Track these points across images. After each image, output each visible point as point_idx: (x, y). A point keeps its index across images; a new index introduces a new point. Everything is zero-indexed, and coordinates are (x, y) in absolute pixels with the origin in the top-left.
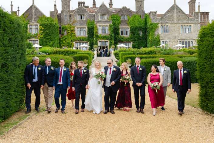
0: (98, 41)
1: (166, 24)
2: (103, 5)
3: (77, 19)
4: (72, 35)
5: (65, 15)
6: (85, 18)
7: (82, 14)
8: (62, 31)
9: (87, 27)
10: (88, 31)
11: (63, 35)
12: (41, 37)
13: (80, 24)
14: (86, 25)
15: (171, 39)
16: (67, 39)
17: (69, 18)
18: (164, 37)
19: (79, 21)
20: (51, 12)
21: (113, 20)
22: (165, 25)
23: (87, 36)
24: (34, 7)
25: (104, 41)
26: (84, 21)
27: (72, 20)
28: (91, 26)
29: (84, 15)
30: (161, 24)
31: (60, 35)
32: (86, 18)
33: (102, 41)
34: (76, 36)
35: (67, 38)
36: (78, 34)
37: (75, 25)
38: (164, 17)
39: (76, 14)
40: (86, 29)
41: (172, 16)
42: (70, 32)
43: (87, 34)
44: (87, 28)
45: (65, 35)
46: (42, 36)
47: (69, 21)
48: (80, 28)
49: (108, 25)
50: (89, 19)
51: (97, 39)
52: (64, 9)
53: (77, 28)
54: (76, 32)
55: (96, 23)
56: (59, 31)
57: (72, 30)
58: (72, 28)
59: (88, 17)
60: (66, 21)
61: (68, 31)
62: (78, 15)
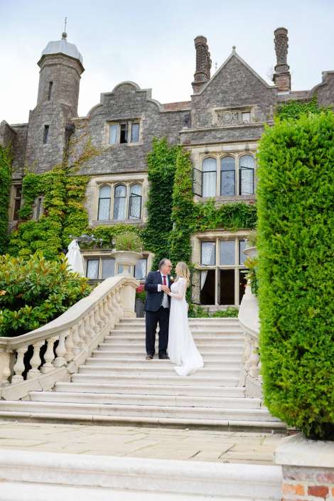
0: (194, 240)
2: (234, 63)
3: (100, 142)
4: (71, 218)
5: (47, 126)
6: (141, 137)
7: (127, 115)
8: (22, 202)
9: (145, 177)
10: (150, 196)
11: (25, 219)
13: (111, 162)
14: (142, 166)
17: (61, 138)
19: (111, 149)
23: (145, 219)
25: (231, 239)
26: (135, 149)
27: (78, 149)
29: (135, 121)
31: (16, 222)
32: (148, 132)
33: (221, 239)
34: (91, 224)
35: (42, 234)
36: (103, 215)
37: (89, 172)
39: (99, 119)
40: (144, 190)
42: (56, 202)
43: (144, 211)
44: (146, 184)
45: (34, 219)
47: (62, 153)
48: (114, 182)
49: (251, 146)
50: (161, 140)
51: (187, 227)
52: (44, 101)
53: (98, 183)
54: (91, 205)
55: (187, 144)
56: (12, 203)
57: (73, 197)
58: (73, 187)
59: (156, 126)
60: (49, 154)
61: (52, 197)
62: (109, 122)
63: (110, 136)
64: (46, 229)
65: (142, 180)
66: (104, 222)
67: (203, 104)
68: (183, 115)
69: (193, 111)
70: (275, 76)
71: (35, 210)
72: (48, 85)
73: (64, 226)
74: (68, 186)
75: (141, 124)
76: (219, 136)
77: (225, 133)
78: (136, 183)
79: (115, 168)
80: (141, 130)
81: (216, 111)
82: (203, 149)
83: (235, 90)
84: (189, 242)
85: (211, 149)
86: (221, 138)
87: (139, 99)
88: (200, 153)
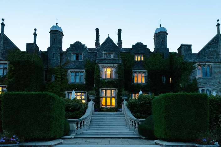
1: (207, 64)
2: (109, 40)
3: (70, 59)
4: (63, 81)
5: (54, 53)
6: (82, 59)
7: (78, 52)
8: (48, 76)
9: (84, 70)
10: (86, 76)
11: (49, 81)
12: (10, 82)
13: (74, 65)
14: (83, 67)
15: (214, 86)
16: (55, 87)
17: (59, 57)
18: (205, 83)
19: (74, 61)
20: (29, 45)
21: (124, 60)
22: (204, 66)
23: (85, 83)
24: (3, 37)
25: (110, 89)
26: (81, 62)
27: (64, 60)
28: (91, 69)
29: (81, 54)
30: (199, 63)
33: (107, 90)
34: (69, 83)
36: (72, 81)
37: (68, 68)
38: (203, 53)
39: (70, 52)
40: (83, 74)
41: (215, 51)
42: (59, 76)
43: (84, 80)
44: (84, 72)
45: (52, 81)
46: (12, 80)
47: (59, 62)
48: (76, 71)
49: (115, 65)
50: (88, 60)
51: (98, 86)
52: (52, 45)
53: (71, 71)
54: (69, 78)
55: (98, 63)
56: (45, 76)
57: (63, 75)
58: (64, 72)
59: (87, 56)
60: (55, 62)
61: (57, 75)
62: (73, 53)
63: (74, 58)
64: (56, 84)
65: (83, 71)
66: (72, 82)
67: (100, 50)
68: (95, 53)
69: (98, 52)
70: (118, 43)
71: (52, 78)
72: (53, 40)
73: (61, 83)
74: (62, 72)
75: (83, 55)
76: (106, 61)
77: (108, 61)
78: (82, 72)
79: (75, 67)
80: (83, 57)
81: (104, 53)
82: (102, 65)
83: (109, 48)
84: (99, 90)
85: (104, 65)
86: (107, 62)
87: (82, 47)
88: (102, 66)
